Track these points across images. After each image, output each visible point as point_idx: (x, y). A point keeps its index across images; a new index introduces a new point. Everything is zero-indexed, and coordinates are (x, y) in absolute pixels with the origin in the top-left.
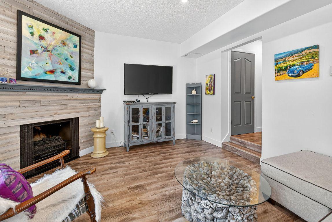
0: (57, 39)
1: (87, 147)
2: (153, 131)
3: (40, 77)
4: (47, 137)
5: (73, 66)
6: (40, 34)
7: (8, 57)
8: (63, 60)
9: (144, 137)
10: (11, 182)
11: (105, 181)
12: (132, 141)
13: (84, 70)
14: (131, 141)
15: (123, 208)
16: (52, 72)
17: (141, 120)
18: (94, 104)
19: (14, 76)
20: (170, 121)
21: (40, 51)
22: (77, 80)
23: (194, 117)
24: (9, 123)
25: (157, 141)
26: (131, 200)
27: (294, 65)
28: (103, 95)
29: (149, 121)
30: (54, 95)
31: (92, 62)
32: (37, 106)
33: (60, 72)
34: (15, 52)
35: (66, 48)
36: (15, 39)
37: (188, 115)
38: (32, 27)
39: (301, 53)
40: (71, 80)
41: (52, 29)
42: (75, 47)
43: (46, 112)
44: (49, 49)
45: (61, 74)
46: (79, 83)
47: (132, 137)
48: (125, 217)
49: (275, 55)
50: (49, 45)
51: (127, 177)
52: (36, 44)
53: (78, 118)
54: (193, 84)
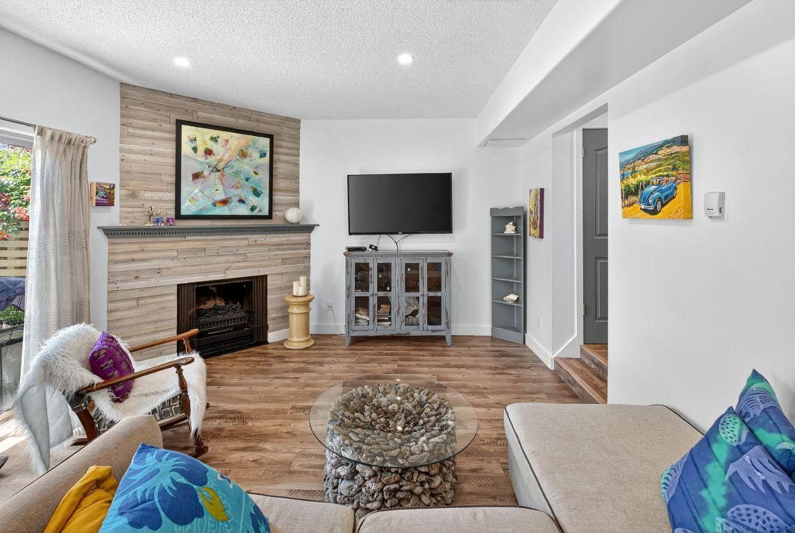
0: (232, 149)
1: (282, 328)
2: (398, 311)
3: (206, 212)
4: (226, 304)
5: (259, 189)
6: (206, 146)
7: (165, 188)
8: (241, 181)
9: (379, 321)
10: (99, 356)
11: (272, 388)
12: (356, 328)
13: (279, 193)
14: (353, 326)
15: (261, 432)
16: (225, 202)
17: (373, 286)
18: (296, 252)
19: (172, 213)
20: (439, 294)
21: (206, 173)
22: (266, 212)
23: (512, 287)
24: (164, 281)
25: (409, 333)
26: (280, 425)
27: (648, 184)
28: (314, 235)
29: (390, 290)
30: (226, 239)
31: (296, 177)
32: (200, 257)
33: (237, 202)
34: (173, 179)
35: (246, 160)
36: (173, 161)
37: (495, 282)
38: (195, 140)
39: (656, 154)
40: (256, 213)
41: (224, 135)
42: (263, 155)
43: (213, 266)
44: (220, 167)
45: (238, 204)
46: (270, 217)
47: (357, 318)
48: (254, 444)
49: (620, 154)
50: (220, 161)
51: (306, 389)
52: (202, 163)
53: (266, 276)
54: (506, 209)
